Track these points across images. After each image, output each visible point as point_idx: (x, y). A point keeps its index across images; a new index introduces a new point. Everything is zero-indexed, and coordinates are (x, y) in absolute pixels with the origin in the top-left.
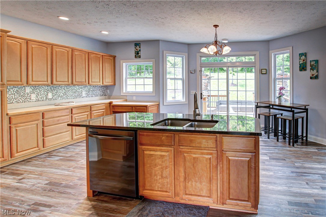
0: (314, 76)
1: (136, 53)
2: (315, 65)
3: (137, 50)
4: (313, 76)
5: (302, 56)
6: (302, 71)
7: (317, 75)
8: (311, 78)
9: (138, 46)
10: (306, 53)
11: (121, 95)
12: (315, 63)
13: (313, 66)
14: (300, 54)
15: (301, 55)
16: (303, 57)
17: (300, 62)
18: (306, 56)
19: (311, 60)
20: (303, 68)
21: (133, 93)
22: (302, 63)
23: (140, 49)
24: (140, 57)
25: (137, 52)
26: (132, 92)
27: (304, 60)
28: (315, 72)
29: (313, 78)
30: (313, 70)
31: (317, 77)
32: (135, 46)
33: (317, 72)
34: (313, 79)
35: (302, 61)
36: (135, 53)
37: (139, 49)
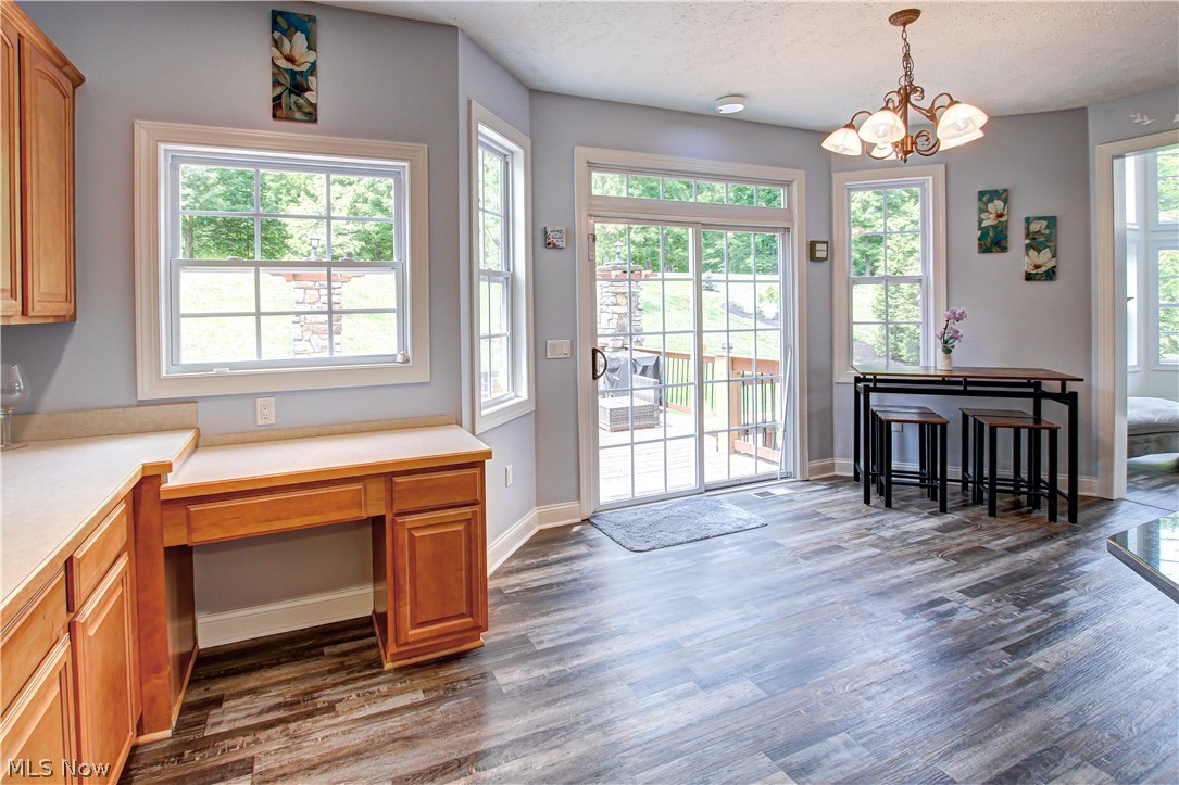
0: (1044, 269)
1: (287, 80)
2: (1047, 232)
3: (290, 59)
4: (1039, 271)
5: (991, 200)
6: (991, 252)
7: (1054, 267)
8: (1029, 277)
9: (300, 38)
10: (1006, 191)
11: (141, 397)
12: (1047, 227)
13: (1037, 236)
14: (981, 194)
15: (987, 197)
16: (998, 205)
17: (981, 221)
18: (1006, 201)
19: (1031, 214)
20: (994, 241)
21: (235, 374)
22: (992, 226)
23: (311, 57)
24: (311, 116)
25: (293, 73)
26: (232, 366)
27: (1000, 216)
28: (1044, 258)
29: (1038, 276)
30: (1039, 251)
31: (1051, 275)
32: (275, 26)
33: (1054, 256)
34: (1039, 280)
35: (992, 216)
36: (276, 83)
37: (305, 57)
